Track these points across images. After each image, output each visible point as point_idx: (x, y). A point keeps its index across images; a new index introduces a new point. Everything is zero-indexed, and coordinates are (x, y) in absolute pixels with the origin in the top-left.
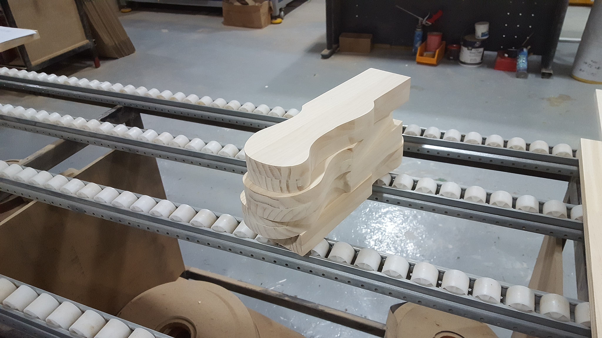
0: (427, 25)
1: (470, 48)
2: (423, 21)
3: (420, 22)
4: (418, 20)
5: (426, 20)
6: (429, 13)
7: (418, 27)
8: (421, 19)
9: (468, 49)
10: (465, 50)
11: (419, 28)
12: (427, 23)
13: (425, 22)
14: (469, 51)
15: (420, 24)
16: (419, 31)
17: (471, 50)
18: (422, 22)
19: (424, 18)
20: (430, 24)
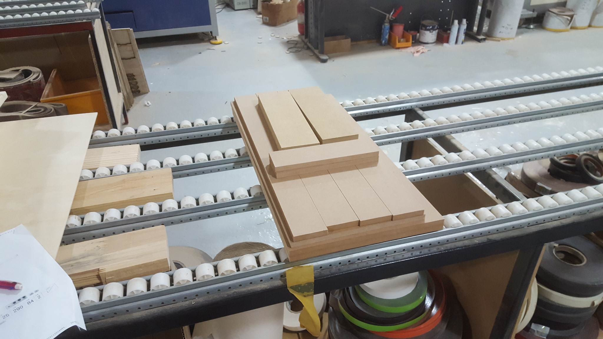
0: (392, 19)
1: (432, 31)
3: (387, 17)
4: (386, 16)
5: (392, 15)
6: (394, 9)
7: (386, 22)
8: (388, 15)
9: (430, 32)
10: (427, 33)
11: (387, 23)
13: (391, 17)
14: (431, 34)
15: (387, 19)
16: (387, 25)
17: (432, 32)
18: (389, 18)
19: (389, 13)
20: (394, 18)
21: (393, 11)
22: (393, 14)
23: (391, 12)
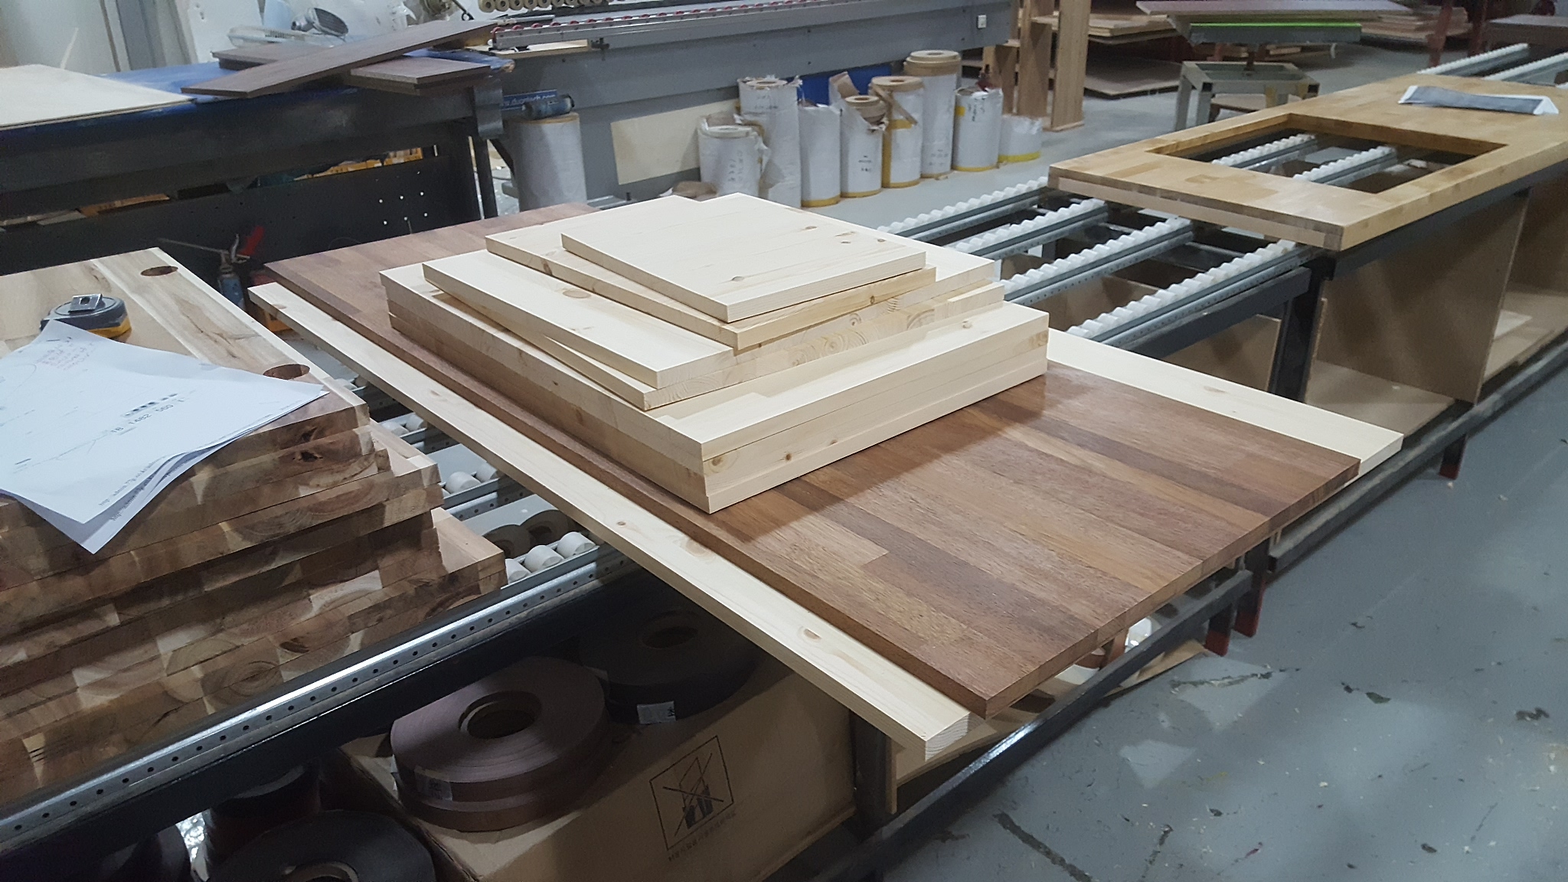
0: (240, 262)
2: (230, 255)
3: (223, 259)
4: (219, 255)
5: (237, 251)
6: (237, 236)
7: (224, 271)
8: (223, 253)
11: (230, 273)
12: (239, 259)
13: (236, 256)
15: (225, 264)
16: (230, 279)
18: (229, 261)
19: (229, 250)
20: (249, 257)
21: (237, 241)
22: (238, 248)
23: (232, 244)
